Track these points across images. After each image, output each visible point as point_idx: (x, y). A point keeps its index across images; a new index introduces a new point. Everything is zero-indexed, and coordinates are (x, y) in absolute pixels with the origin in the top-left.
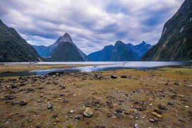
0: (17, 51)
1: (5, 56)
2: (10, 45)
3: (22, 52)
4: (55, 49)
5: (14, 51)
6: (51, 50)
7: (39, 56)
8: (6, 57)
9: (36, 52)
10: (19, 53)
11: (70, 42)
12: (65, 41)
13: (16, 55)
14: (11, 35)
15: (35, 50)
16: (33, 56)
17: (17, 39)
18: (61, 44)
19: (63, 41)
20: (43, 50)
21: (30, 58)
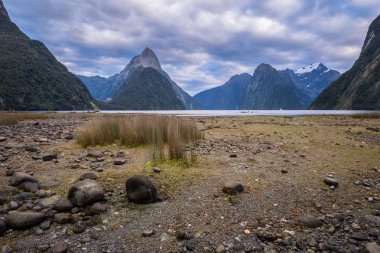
0: (50, 87)
1: (28, 99)
2: (36, 76)
3: (59, 91)
4: (125, 84)
5: (44, 89)
6: (114, 84)
7: (91, 98)
8: (31, 100)
9: (85, 89)
10: (54, 92)
11: (156, 68)
12: (145, 66)
13: (47, 97)
14: (36, 55)
15: (83, 85)
16: (81, 97)
17: (49, 64)
18: (136, 72)
19: (141, 66)
20: (99, 86)
21: (74, 103)
